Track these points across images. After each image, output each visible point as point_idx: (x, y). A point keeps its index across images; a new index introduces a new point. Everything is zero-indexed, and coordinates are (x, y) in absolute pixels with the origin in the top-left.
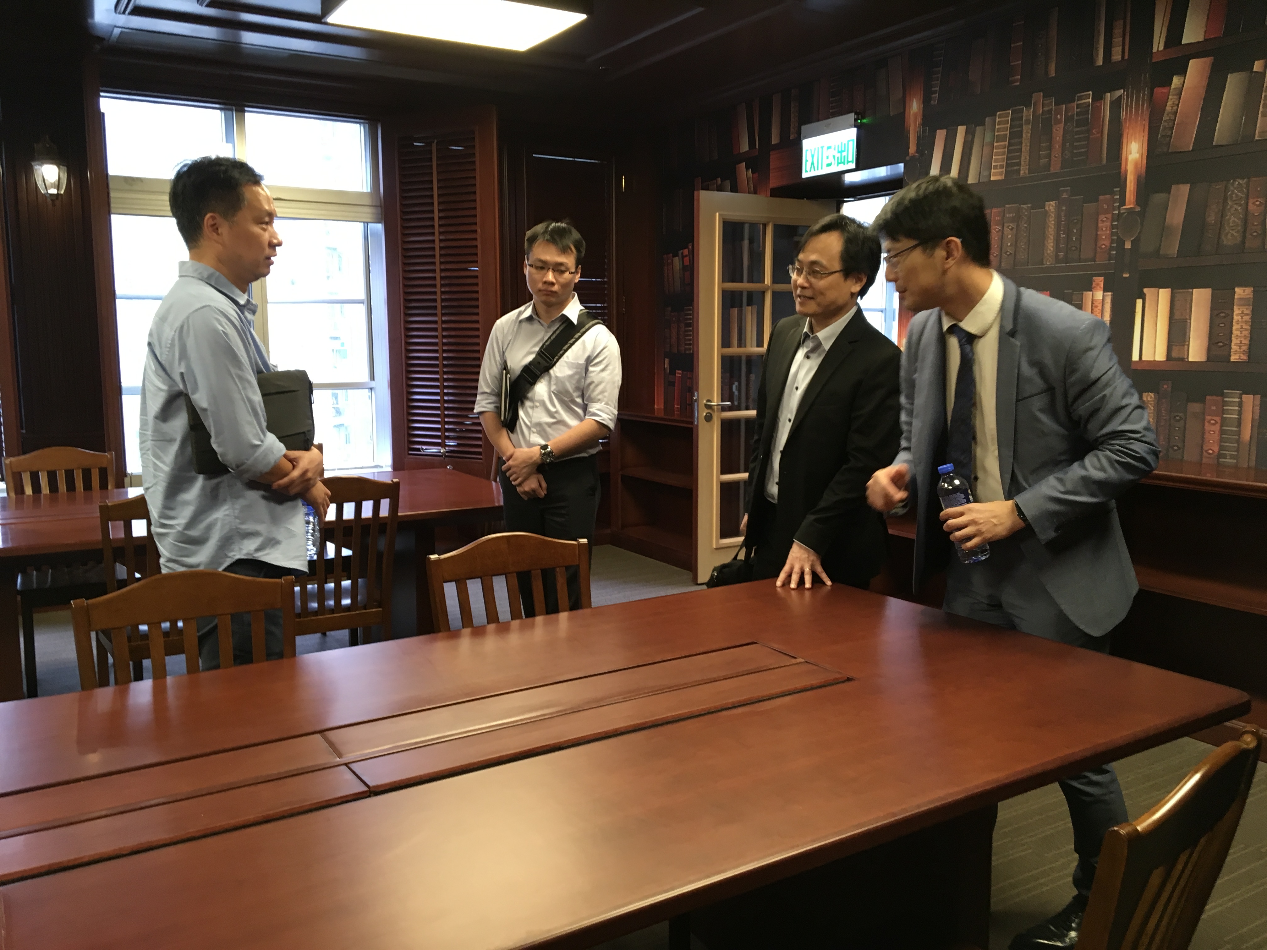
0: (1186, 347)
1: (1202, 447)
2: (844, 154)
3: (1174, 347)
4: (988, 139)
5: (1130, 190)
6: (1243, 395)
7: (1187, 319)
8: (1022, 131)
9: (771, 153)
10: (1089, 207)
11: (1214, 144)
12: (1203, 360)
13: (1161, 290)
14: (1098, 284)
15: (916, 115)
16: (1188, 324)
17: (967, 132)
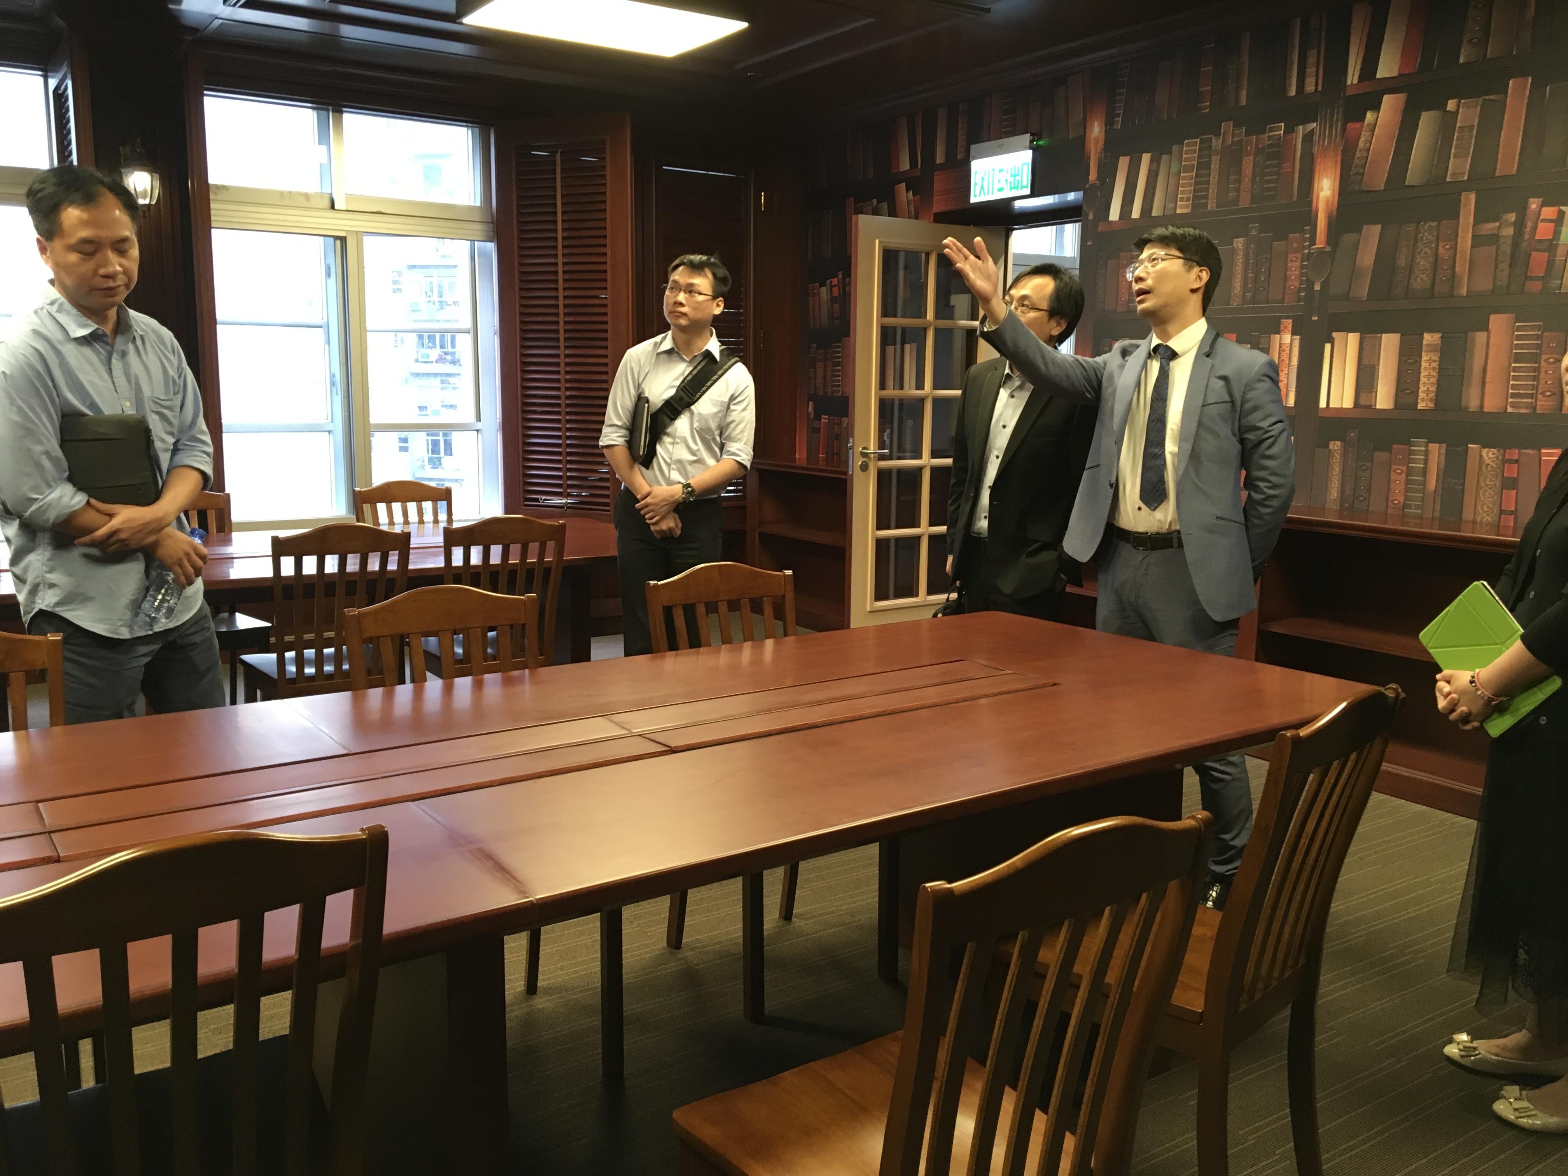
0: (1374, 394)
1: (1388, 497)
2: (1018, 178)
3: (1362, 394)
4: (1174, 169)
5: (1321, 230)
6: (1430, 444)
7: (1375, 364)
8: (1210, 162)
9: (936, 173)
10: (1279, 245)
11: (1406, 184)
12: (1390, 408)
13: (1350, 334)
14: (1285, 327)
15: (1097, 139)
16: (1377, 369)
17: (1152, 161)
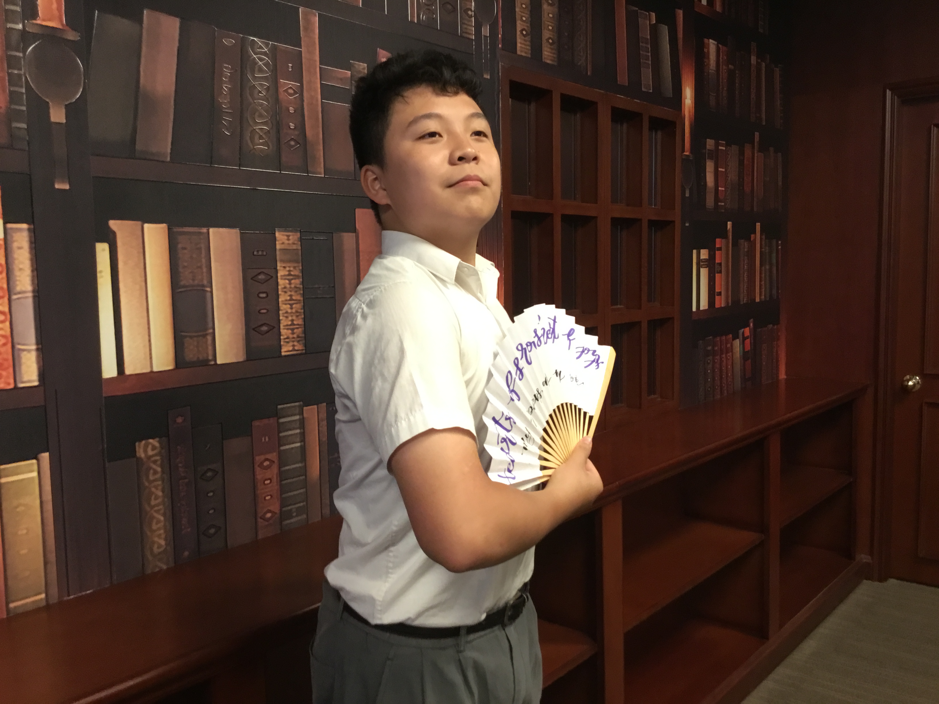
0: (209, 338)
3: (187, 341)
6: (305, 408)
7: (203, 286)
12: (241, 360)
13: (146, 226)
16: (209, 294)
